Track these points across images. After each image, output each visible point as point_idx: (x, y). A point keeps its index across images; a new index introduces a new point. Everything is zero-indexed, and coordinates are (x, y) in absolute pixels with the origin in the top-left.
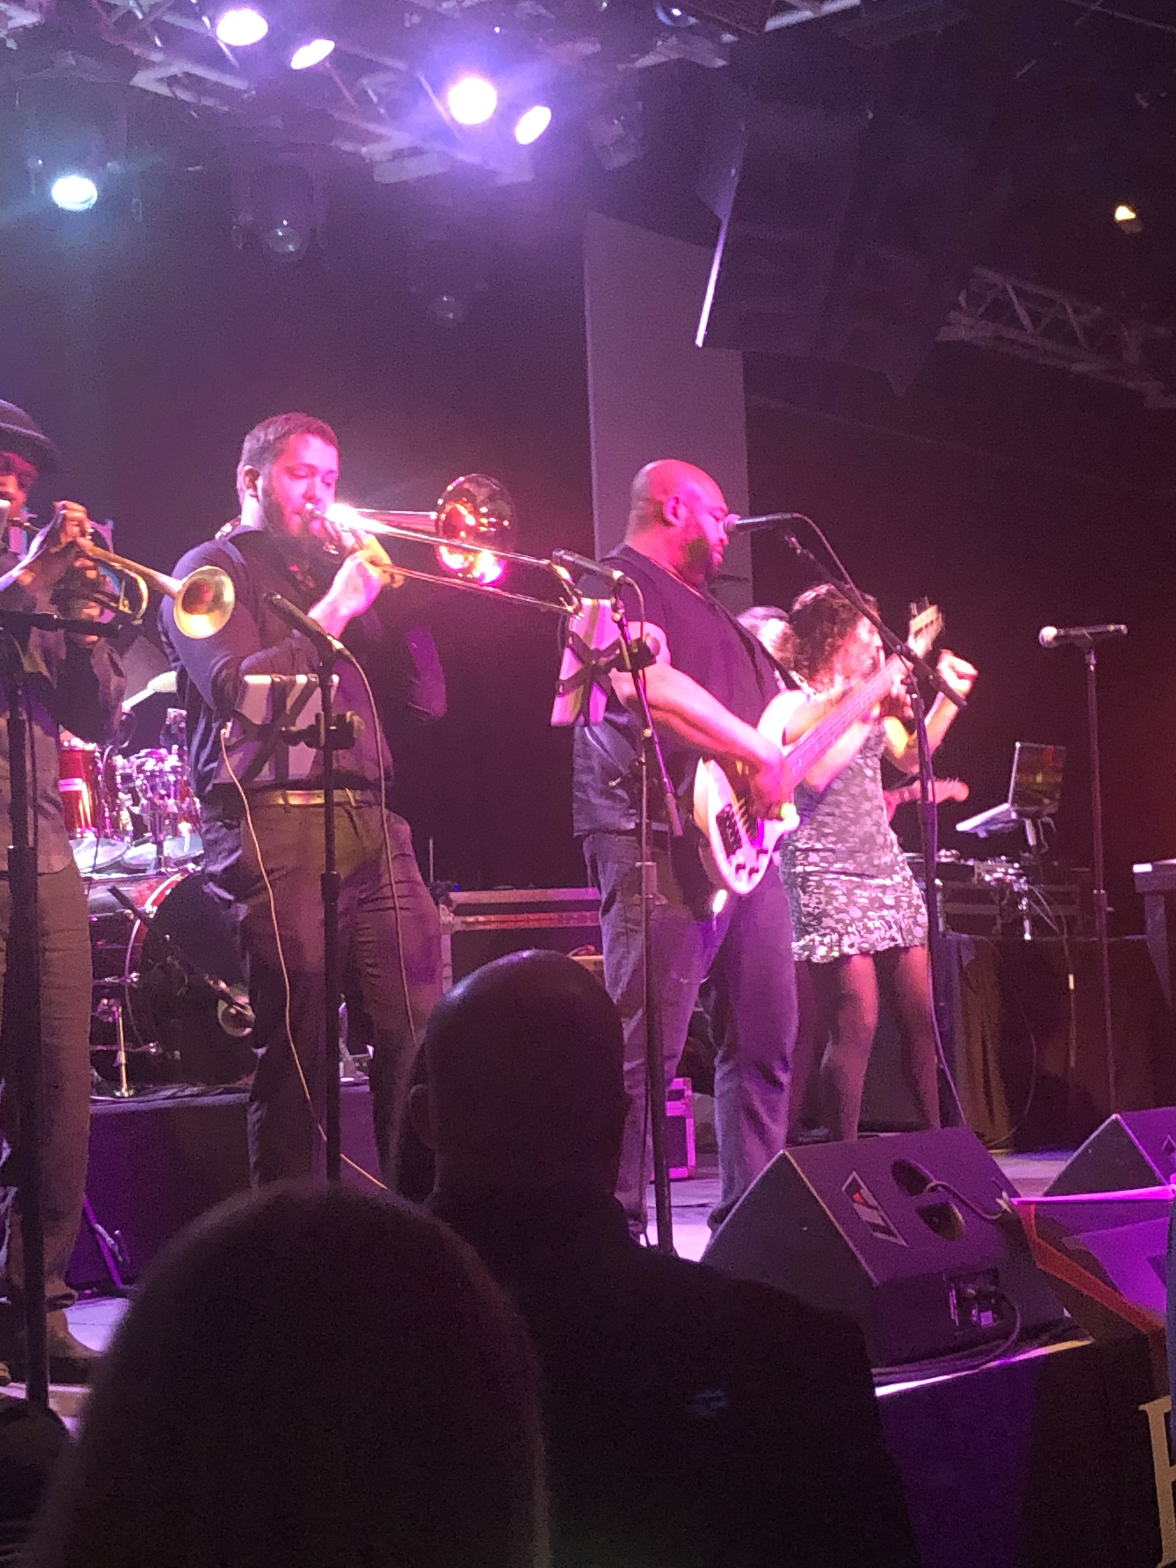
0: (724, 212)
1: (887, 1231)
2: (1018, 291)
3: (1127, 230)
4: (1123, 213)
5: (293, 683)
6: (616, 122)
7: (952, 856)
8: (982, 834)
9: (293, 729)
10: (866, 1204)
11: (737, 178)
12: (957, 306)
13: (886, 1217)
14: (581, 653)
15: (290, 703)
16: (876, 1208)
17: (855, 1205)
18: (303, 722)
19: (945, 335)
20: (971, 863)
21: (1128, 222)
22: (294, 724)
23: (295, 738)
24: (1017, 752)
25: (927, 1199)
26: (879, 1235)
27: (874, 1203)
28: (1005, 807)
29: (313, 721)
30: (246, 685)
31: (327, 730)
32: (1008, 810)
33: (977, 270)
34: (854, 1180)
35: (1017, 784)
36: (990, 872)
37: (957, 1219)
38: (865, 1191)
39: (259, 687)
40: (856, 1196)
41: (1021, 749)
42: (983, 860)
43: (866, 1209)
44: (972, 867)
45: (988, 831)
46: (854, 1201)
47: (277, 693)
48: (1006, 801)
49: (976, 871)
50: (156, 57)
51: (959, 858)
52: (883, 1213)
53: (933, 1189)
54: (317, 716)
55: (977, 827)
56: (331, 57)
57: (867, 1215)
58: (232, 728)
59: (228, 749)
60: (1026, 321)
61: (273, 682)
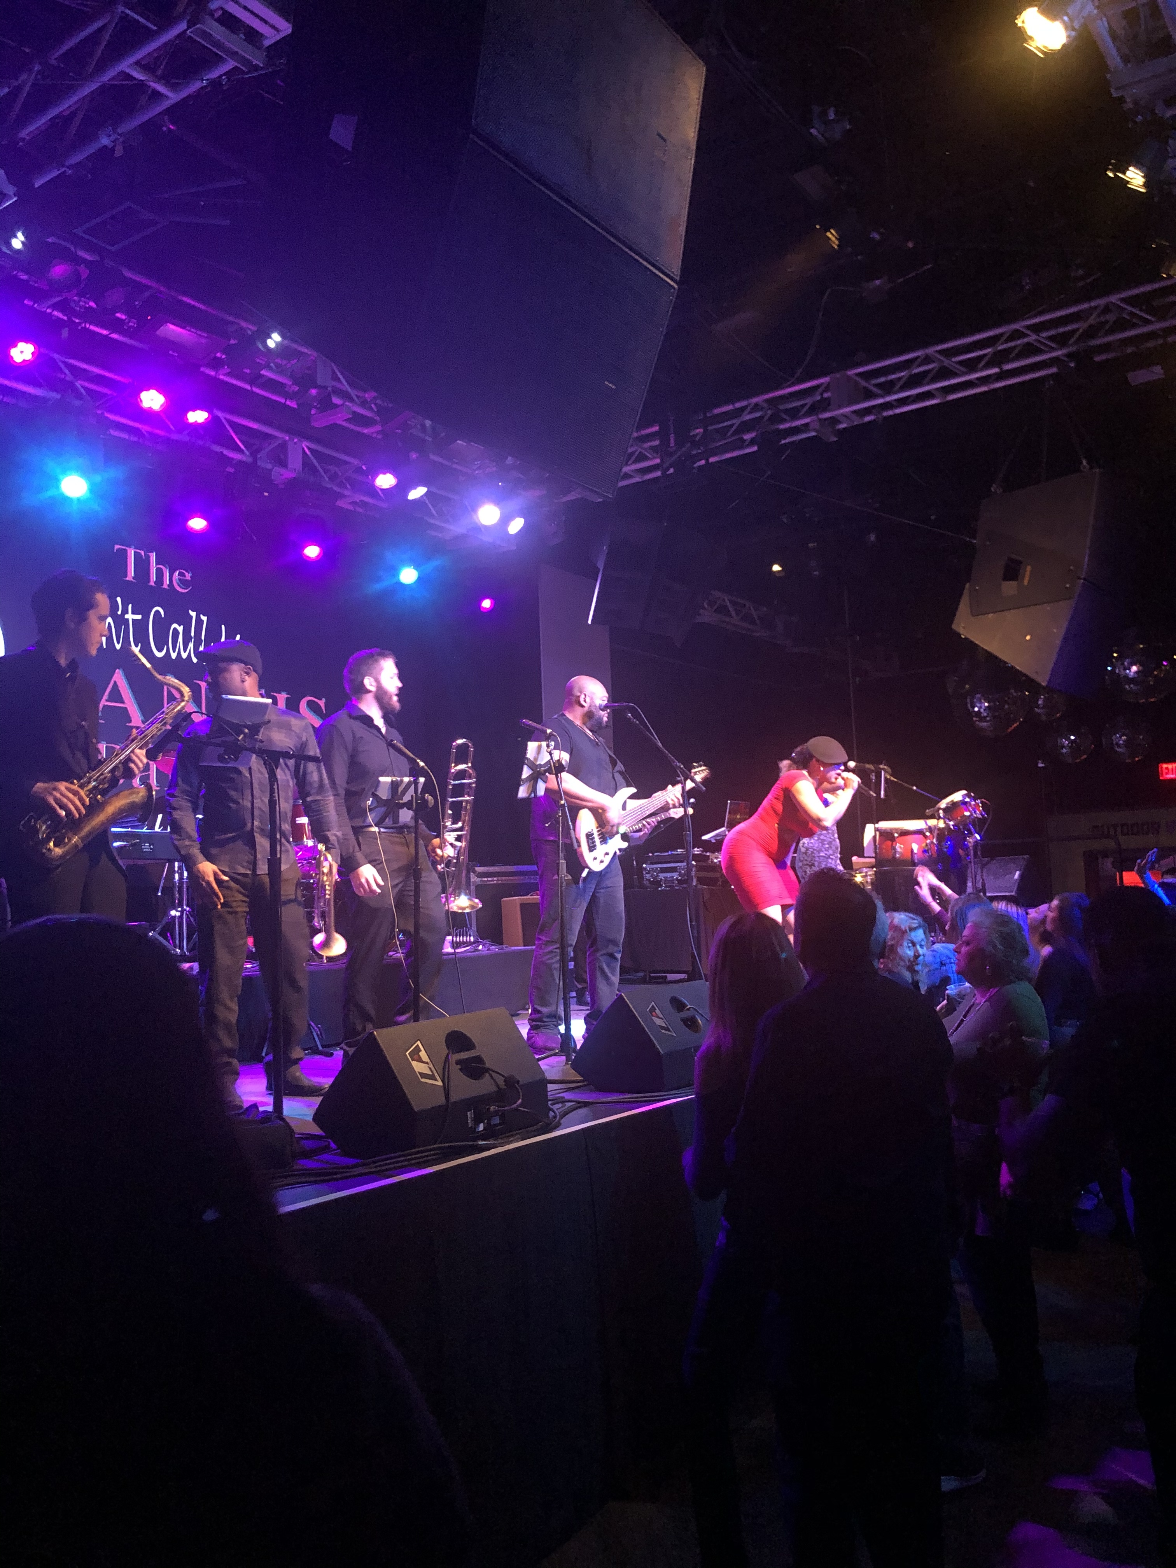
0: (601, 565)
1: (667, 1029)
2: (731, 601)
3: (777, 575)
4: (776, 568)
5: (402, 781)
6: (553, 525)
7: (700, 851)
8: (713, 841)
9: (401, 801)
10: (658, 1017)
11: (607, 551)
12: (704, 608)
13: (667, 1023)
14: (533, 766)
15: (400, 789)
16: (661, 1019)
17: (653, 1018)
18: (406, 798)
19: (699, 619)
20: (708, 854)
21: (779, 572)
22: (402, 800)
23: (402, 806)
24: (729, 805)
25: (684, 1014)
26: (663, 1031)
27: (661, 1016)
28: (723, 829)
29: (410, 799)
30: (379, 781)
31: (416, 802)
32: (724, 831)
33: (712, 592)
34: (653, 1006)
35: (728, 819)
36: (716, 858)
37: (699, 1023)
38: (657, 1011)
39: (385, 783)
40: (654, 1013)
41: (731, 803)
42: (714, 852)
43: (658, 1019)
44: (709, 856)
45: (715, 840)
46: (653, 1016)
47: (394, 785)
48: (723, 826)
49: (711, 857)
50: (347, 493)
51: (702, 852)
52: (665, 1021)
53: (688, 1009)
54: (412, 796)
55: (711, 838)
56: (426, 494)
57: (658, 1022)
58: (372, 801)
59: (370, 810)
60: (733, 613)
61: (392, 781)
